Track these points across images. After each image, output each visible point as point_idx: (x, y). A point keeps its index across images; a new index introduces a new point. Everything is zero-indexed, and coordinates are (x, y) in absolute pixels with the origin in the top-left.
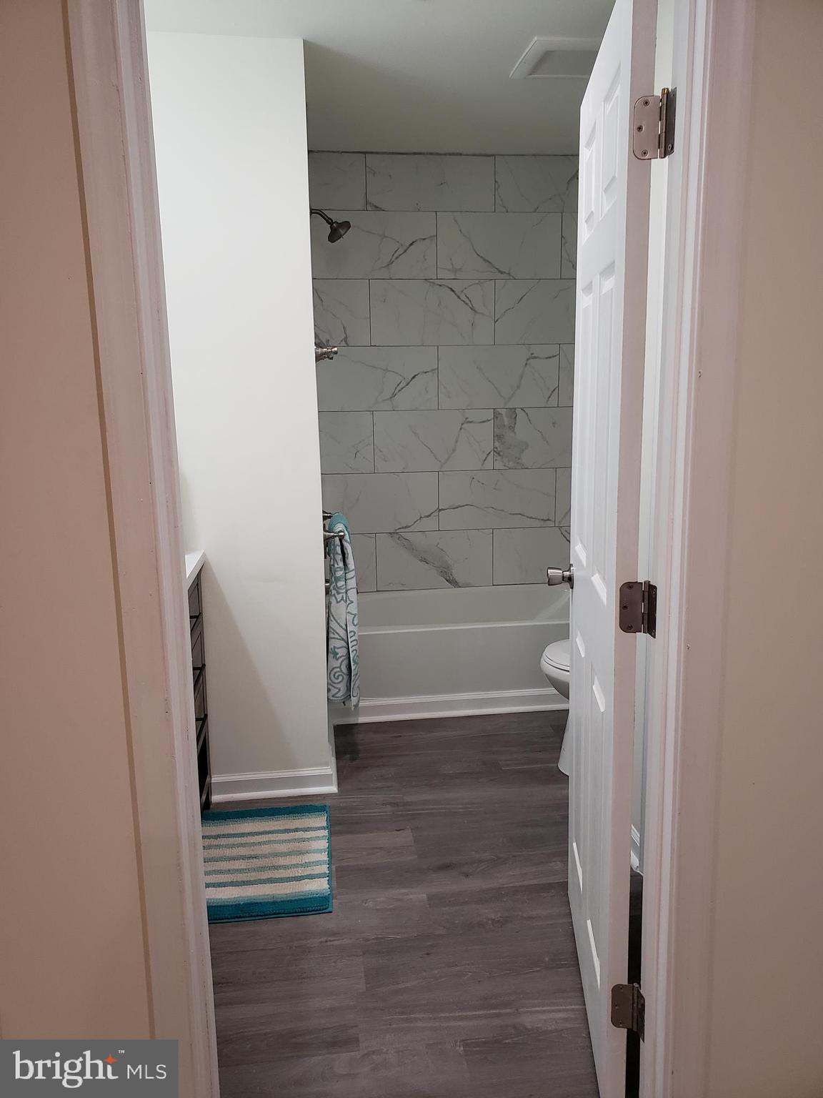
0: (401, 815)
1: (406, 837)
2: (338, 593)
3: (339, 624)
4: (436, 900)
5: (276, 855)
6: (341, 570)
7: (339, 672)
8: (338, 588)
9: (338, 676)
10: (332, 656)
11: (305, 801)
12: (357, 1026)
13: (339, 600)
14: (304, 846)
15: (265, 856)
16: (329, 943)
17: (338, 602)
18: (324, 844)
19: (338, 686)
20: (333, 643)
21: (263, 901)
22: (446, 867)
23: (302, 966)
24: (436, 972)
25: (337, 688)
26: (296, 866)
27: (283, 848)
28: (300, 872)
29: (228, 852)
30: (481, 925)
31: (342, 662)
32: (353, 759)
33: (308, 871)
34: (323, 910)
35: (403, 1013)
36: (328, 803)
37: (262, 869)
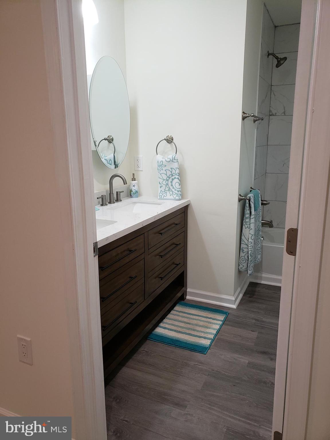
0: (258, 326)
1: (255, 335)
2: (246, 224)
3: (245, 238)
4: (251, 365)
5: (197, 325)
6: (248, 214)
7: (244, 258)
8: (246, 222)
9: (244, 260)
10: (242, 251)
11: (221, 308)
12: (189, 401)
13: (246, 227)
14: (209, 325)
15: (193, 324)
16: (197, 366)
17: (246, 228)
18: (218, 327)
19: (243, 264)
20: (242, 246)
21: (182, 341)
22: (264, 353)
23: (182, 371)
24: (233, 394)
25: (243, 265)
26: (202, 332)
27: (201, 323)
28: (202, 335)
29: (180, 319)
30: (265, 383)
31: (245, 255)
32: (250, 297)
33: (205, 335)
34: (202, 352)
35: (210, 405)
36: (229, 311)
37: (189, 329)
